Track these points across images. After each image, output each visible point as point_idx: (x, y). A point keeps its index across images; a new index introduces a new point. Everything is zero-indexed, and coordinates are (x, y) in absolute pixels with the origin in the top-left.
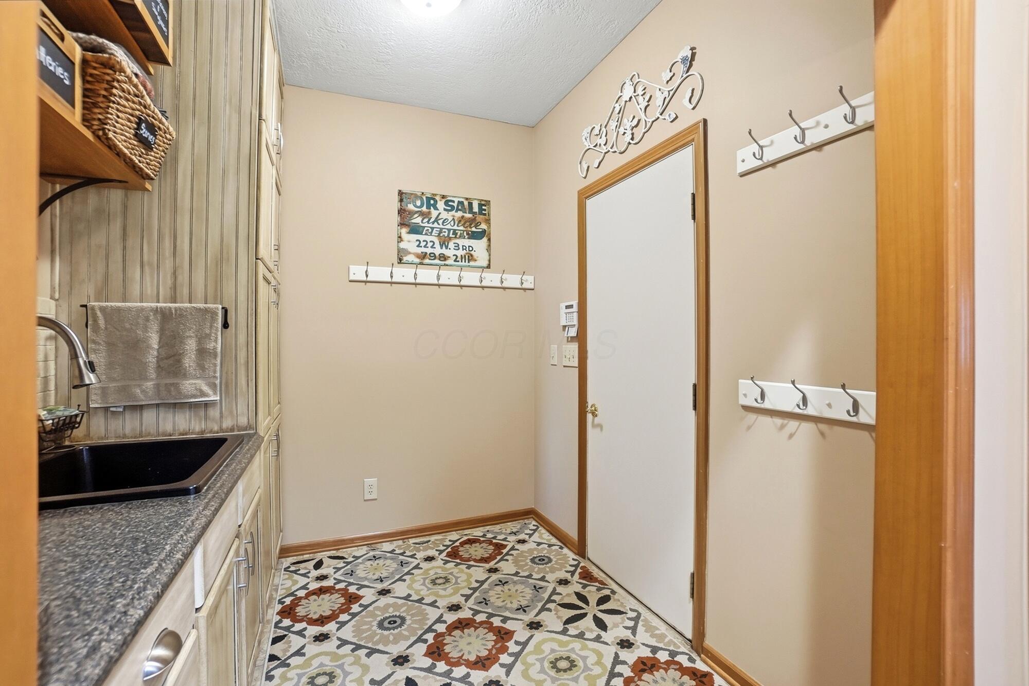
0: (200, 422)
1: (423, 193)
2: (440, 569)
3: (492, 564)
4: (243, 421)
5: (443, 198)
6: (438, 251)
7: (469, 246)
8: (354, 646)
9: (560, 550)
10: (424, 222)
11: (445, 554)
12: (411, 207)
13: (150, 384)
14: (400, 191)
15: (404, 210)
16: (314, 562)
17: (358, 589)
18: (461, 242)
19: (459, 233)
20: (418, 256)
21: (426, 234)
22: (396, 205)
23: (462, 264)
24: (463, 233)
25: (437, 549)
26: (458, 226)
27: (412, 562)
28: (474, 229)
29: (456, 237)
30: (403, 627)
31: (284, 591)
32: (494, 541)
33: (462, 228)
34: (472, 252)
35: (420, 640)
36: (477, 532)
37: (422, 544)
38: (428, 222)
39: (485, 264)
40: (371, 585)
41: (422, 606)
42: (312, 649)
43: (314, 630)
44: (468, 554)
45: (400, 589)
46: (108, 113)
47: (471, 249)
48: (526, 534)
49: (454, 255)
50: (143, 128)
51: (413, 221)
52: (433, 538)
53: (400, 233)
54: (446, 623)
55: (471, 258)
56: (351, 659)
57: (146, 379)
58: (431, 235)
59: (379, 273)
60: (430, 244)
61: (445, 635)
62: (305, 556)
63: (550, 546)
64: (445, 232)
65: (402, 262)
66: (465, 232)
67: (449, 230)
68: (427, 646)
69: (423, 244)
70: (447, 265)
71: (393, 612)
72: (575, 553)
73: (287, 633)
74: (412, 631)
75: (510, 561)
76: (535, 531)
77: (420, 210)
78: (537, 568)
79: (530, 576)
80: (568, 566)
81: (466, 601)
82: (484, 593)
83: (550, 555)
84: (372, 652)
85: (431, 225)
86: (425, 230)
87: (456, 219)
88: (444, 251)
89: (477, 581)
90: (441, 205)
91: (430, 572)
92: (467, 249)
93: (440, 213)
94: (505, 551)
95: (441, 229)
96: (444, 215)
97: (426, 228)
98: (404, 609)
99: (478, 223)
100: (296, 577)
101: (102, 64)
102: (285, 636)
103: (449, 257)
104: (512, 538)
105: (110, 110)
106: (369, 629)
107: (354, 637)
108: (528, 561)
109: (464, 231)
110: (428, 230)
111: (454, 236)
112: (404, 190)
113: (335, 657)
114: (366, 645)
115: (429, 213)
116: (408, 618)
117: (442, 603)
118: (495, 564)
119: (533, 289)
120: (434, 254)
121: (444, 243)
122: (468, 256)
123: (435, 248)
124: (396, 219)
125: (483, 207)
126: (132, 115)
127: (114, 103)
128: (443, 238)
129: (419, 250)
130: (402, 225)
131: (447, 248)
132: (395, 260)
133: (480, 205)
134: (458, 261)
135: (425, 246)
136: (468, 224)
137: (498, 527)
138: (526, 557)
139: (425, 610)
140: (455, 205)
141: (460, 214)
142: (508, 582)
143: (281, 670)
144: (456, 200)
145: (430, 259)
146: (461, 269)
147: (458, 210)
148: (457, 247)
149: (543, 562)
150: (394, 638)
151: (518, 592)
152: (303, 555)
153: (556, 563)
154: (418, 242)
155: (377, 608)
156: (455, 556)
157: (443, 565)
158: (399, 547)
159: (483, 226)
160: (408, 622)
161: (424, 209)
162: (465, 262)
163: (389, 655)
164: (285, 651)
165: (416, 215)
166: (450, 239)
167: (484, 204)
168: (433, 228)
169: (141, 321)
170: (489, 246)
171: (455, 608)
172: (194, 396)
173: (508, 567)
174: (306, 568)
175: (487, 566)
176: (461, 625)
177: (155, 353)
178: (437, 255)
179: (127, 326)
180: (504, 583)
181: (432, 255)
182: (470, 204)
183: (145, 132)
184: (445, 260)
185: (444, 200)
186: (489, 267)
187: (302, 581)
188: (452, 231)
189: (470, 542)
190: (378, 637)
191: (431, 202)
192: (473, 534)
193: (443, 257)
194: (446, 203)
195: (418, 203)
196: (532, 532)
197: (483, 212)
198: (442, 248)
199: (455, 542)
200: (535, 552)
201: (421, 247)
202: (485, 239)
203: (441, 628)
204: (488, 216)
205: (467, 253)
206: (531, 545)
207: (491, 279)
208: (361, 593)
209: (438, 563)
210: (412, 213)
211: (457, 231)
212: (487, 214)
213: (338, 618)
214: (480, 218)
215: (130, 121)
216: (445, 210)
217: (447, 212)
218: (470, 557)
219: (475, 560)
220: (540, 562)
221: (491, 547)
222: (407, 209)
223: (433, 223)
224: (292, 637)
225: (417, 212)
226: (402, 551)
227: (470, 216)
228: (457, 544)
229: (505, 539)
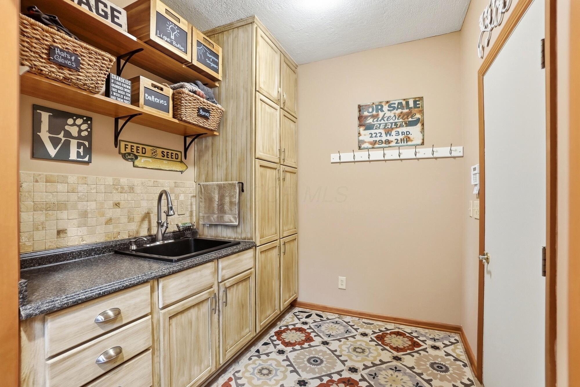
0: (235, 234)
1: (373, 103)
2: (365, 343)
3: (399, 354)
4: (249, 236)
5: (387, 103)
6: (384, 138)
7: (407, 132)
8: (290, 364)
9: (463, 367)
10: (374, 121)
11: (376, 335)
12: (366, 113)
13: (215, 216)
14: (359, 105)
15: (362, 116)
16: (308, 314)
17: (315, 336)
18: (400, 130)
19: (399, 124)
20: (371, 143)
21: (376, 129)
22: (357, 114)
23: (401, 144)
24: (402, 123)
25: (373, 330)
26: (398, 119)
27: (353, 333)
28: (410, 119)
29: (397, 127)
30: (318, 366)
31: (286, 323)
32: (415, 339)
33: (401, 120)
34: (410, 136)
35: (320, 378)
36: (408, 329)
37: (368, 324)
38: (377, 121)
39: (420, 142)
40: (322, 336)
41: (337, 360)
42: (274, 355)
43: (281, 347)
44: (390, 341)
45: (334, 345)
46: (182, 111)
47: (408, 133)
48: (443, 343)
49: (395, 140)
50: (201, 111)
51: (368, 122)
52: (376, 323)
53: (360, 131)
54: (341, 376)
55: (408, 139)
56: (282, 369)
57: (214, 213)
58: (379, 129)
59: (347, 157)
60: (378, 135)
61: (335, 383)
62: (307, 310)
63: (456, 360)
64: (389, 125)
65: (361, 148)
66: (404, 123)
67: (392, 123)
68: (321, 384)
69: (374, 135)
70: (391, 147)
71: (320, 356)
72: (475, 374)
73: (271, 343)
74: (321, 370)
75: (415, 358)
76: (453, 343)
77: (371, 114)
78: (430, 372)
79: (420, 375)
80: (459, 382)
81: (364, 369)
82: (379, 370)
83: (450, 367)
84: (295, 371)
85: (379, 122)
86: (375, 127)
87: (396, 115)
88: (389, 138)
89: (380, 361)
90: (386, 108)
91: (358, 342)
92: (405, 134)
93: (385, 113)
94: (416, 349)
95: (386, 124)
96: (388, 114)
97: (376, 125)
98: (327, 357)
99: (413, 114)
100: (295, 318)
101: (178, 93)
102: (269, 344)
103: (392, 141)
104: (430, 343)
105: (182, 109)
106: (303, 359)
107: (294, 359)
108: (428, 363)
109: (402, 122)
110: (377, 126)
111: (395, 127)
112: (362, 104)
113: (279, 364)
114: (295, 366)
115: (378, 115)
116: (325, 362)
117: (349, 364)
118: (402, 355)
119: (463, 157)
120: (382, 141)
121: (388, 132)
122: (406, 139)
123: (382, 136)
124: (357, 122)
125: (418, 103)
126: (194, 108)
127: (183, 106)
128: (387, 130)
129: (372, 140)
130: (360, 125)
131: (390, 135)
132: (357, 148)
133: (415, 102)
134: (399, 143)
135: (376, 137)
136: (406, 116)
137: (427, 331)
138: (429, 360)
139: (337, 363)
140: (396, 106)
141: (400, 111)
142: (401, 371)
143: (256, 358)
144: (397, 102)
145: (378, 144)
146: (399, 148)
147: (398, 108)
148: (398, 134)
149: (441, 370)
150: (309, 370)
151: (402, 381)
152: (307, 309)
153: (451, 375)
154: (371, 135)
155: (315, 350)
156: (381, 339)
157: (369, 342)
158: (353, 321)
159: (418, 116)
160: (323, 365)
161: (374, 113)
162: (404, 143)
163: (300, 377)
164: (264, 350)
165: (369, 118)
166: (392, 129)
167: (418, 101)
168: (380, 124)
169: (213, 190)
170: (423, 129)
171: (353, 370)
172: (228, 222)
173: (408, 360)
174: (302, 316)
175: (396, 354)
176: (348, 382)
177: (217, 203)
178: (384, 141)
179: (209, 192)
180: (397, 371)
181: (380, 141)
182: (407, 103)
183: (202, 113)
184: (389, 143)
185: (388, 105)
186: (423, 143)
187: (296, 321)
188: (394, 124)
189: (398, 334)
190: (303, 365)
191: (379, 107)
192: (404, 329)
193: (388, 142)
194: (389, 106)
195: (370, 110)
196: (449, 344)
197: (418, 106)
198: (386, 136)
199: (388, 330)
200: (439, 360)
201: (373, 137)
202: (419, 125)
203: (336, 377)
204: (422, 107)
205: (405, 137)
206: (441, 353)
207: (425, 152)
208: (314, 338)
209: (367, 339)
210: (366, 117)
211: (397, 123)
212: (421, 107)
213: (294, 346)
214: (414, 111)
215: (193, 110)
216: (388, 110)
217: (390, 112)
218: (389, 344)
219: (391, 347)
220: (438, 369)
221: (410, 343)
222: (363, 115)
223: (380, 121)
224: (271, 346)
225: (369, 116)
226: (353, 324)
227: (407, 110)
228: (388, 332)
229: (423, 341)
